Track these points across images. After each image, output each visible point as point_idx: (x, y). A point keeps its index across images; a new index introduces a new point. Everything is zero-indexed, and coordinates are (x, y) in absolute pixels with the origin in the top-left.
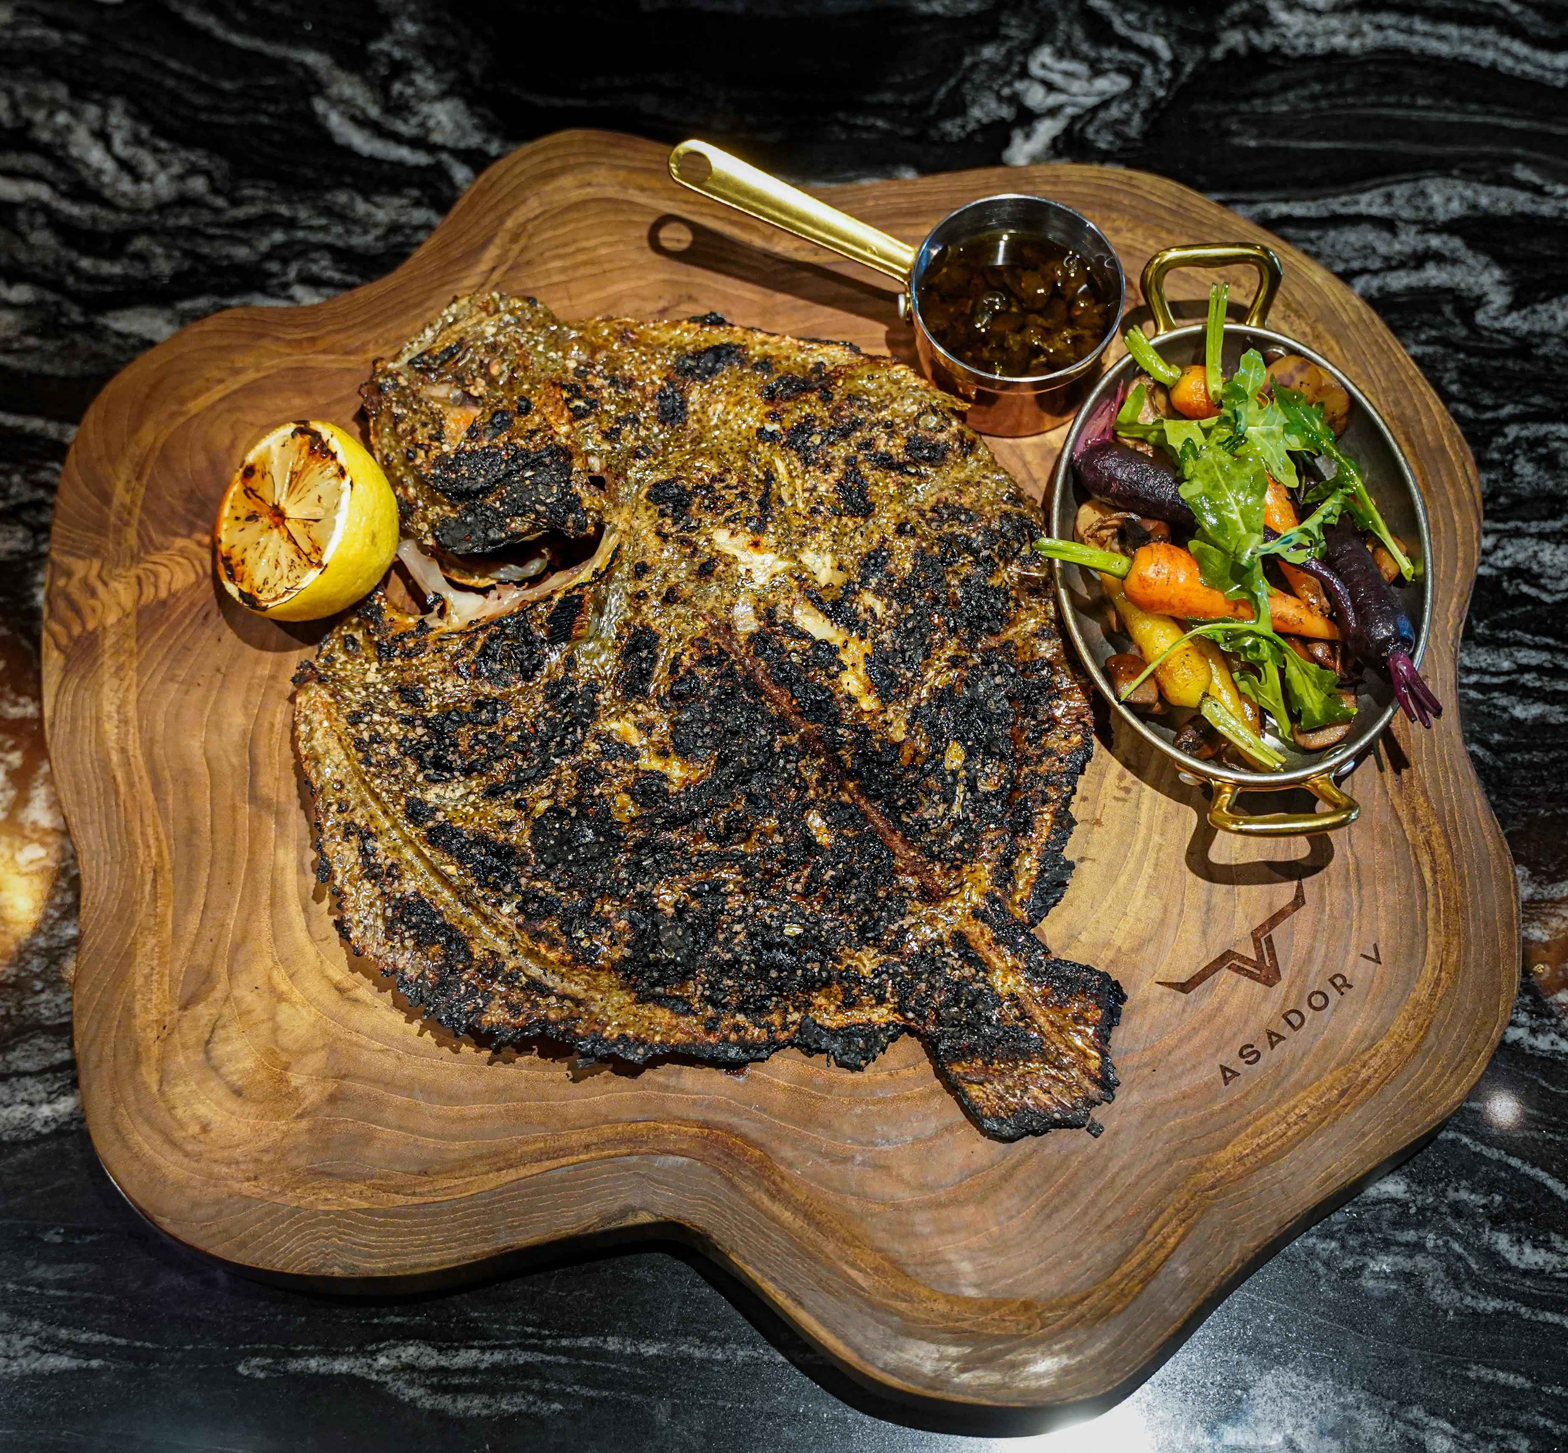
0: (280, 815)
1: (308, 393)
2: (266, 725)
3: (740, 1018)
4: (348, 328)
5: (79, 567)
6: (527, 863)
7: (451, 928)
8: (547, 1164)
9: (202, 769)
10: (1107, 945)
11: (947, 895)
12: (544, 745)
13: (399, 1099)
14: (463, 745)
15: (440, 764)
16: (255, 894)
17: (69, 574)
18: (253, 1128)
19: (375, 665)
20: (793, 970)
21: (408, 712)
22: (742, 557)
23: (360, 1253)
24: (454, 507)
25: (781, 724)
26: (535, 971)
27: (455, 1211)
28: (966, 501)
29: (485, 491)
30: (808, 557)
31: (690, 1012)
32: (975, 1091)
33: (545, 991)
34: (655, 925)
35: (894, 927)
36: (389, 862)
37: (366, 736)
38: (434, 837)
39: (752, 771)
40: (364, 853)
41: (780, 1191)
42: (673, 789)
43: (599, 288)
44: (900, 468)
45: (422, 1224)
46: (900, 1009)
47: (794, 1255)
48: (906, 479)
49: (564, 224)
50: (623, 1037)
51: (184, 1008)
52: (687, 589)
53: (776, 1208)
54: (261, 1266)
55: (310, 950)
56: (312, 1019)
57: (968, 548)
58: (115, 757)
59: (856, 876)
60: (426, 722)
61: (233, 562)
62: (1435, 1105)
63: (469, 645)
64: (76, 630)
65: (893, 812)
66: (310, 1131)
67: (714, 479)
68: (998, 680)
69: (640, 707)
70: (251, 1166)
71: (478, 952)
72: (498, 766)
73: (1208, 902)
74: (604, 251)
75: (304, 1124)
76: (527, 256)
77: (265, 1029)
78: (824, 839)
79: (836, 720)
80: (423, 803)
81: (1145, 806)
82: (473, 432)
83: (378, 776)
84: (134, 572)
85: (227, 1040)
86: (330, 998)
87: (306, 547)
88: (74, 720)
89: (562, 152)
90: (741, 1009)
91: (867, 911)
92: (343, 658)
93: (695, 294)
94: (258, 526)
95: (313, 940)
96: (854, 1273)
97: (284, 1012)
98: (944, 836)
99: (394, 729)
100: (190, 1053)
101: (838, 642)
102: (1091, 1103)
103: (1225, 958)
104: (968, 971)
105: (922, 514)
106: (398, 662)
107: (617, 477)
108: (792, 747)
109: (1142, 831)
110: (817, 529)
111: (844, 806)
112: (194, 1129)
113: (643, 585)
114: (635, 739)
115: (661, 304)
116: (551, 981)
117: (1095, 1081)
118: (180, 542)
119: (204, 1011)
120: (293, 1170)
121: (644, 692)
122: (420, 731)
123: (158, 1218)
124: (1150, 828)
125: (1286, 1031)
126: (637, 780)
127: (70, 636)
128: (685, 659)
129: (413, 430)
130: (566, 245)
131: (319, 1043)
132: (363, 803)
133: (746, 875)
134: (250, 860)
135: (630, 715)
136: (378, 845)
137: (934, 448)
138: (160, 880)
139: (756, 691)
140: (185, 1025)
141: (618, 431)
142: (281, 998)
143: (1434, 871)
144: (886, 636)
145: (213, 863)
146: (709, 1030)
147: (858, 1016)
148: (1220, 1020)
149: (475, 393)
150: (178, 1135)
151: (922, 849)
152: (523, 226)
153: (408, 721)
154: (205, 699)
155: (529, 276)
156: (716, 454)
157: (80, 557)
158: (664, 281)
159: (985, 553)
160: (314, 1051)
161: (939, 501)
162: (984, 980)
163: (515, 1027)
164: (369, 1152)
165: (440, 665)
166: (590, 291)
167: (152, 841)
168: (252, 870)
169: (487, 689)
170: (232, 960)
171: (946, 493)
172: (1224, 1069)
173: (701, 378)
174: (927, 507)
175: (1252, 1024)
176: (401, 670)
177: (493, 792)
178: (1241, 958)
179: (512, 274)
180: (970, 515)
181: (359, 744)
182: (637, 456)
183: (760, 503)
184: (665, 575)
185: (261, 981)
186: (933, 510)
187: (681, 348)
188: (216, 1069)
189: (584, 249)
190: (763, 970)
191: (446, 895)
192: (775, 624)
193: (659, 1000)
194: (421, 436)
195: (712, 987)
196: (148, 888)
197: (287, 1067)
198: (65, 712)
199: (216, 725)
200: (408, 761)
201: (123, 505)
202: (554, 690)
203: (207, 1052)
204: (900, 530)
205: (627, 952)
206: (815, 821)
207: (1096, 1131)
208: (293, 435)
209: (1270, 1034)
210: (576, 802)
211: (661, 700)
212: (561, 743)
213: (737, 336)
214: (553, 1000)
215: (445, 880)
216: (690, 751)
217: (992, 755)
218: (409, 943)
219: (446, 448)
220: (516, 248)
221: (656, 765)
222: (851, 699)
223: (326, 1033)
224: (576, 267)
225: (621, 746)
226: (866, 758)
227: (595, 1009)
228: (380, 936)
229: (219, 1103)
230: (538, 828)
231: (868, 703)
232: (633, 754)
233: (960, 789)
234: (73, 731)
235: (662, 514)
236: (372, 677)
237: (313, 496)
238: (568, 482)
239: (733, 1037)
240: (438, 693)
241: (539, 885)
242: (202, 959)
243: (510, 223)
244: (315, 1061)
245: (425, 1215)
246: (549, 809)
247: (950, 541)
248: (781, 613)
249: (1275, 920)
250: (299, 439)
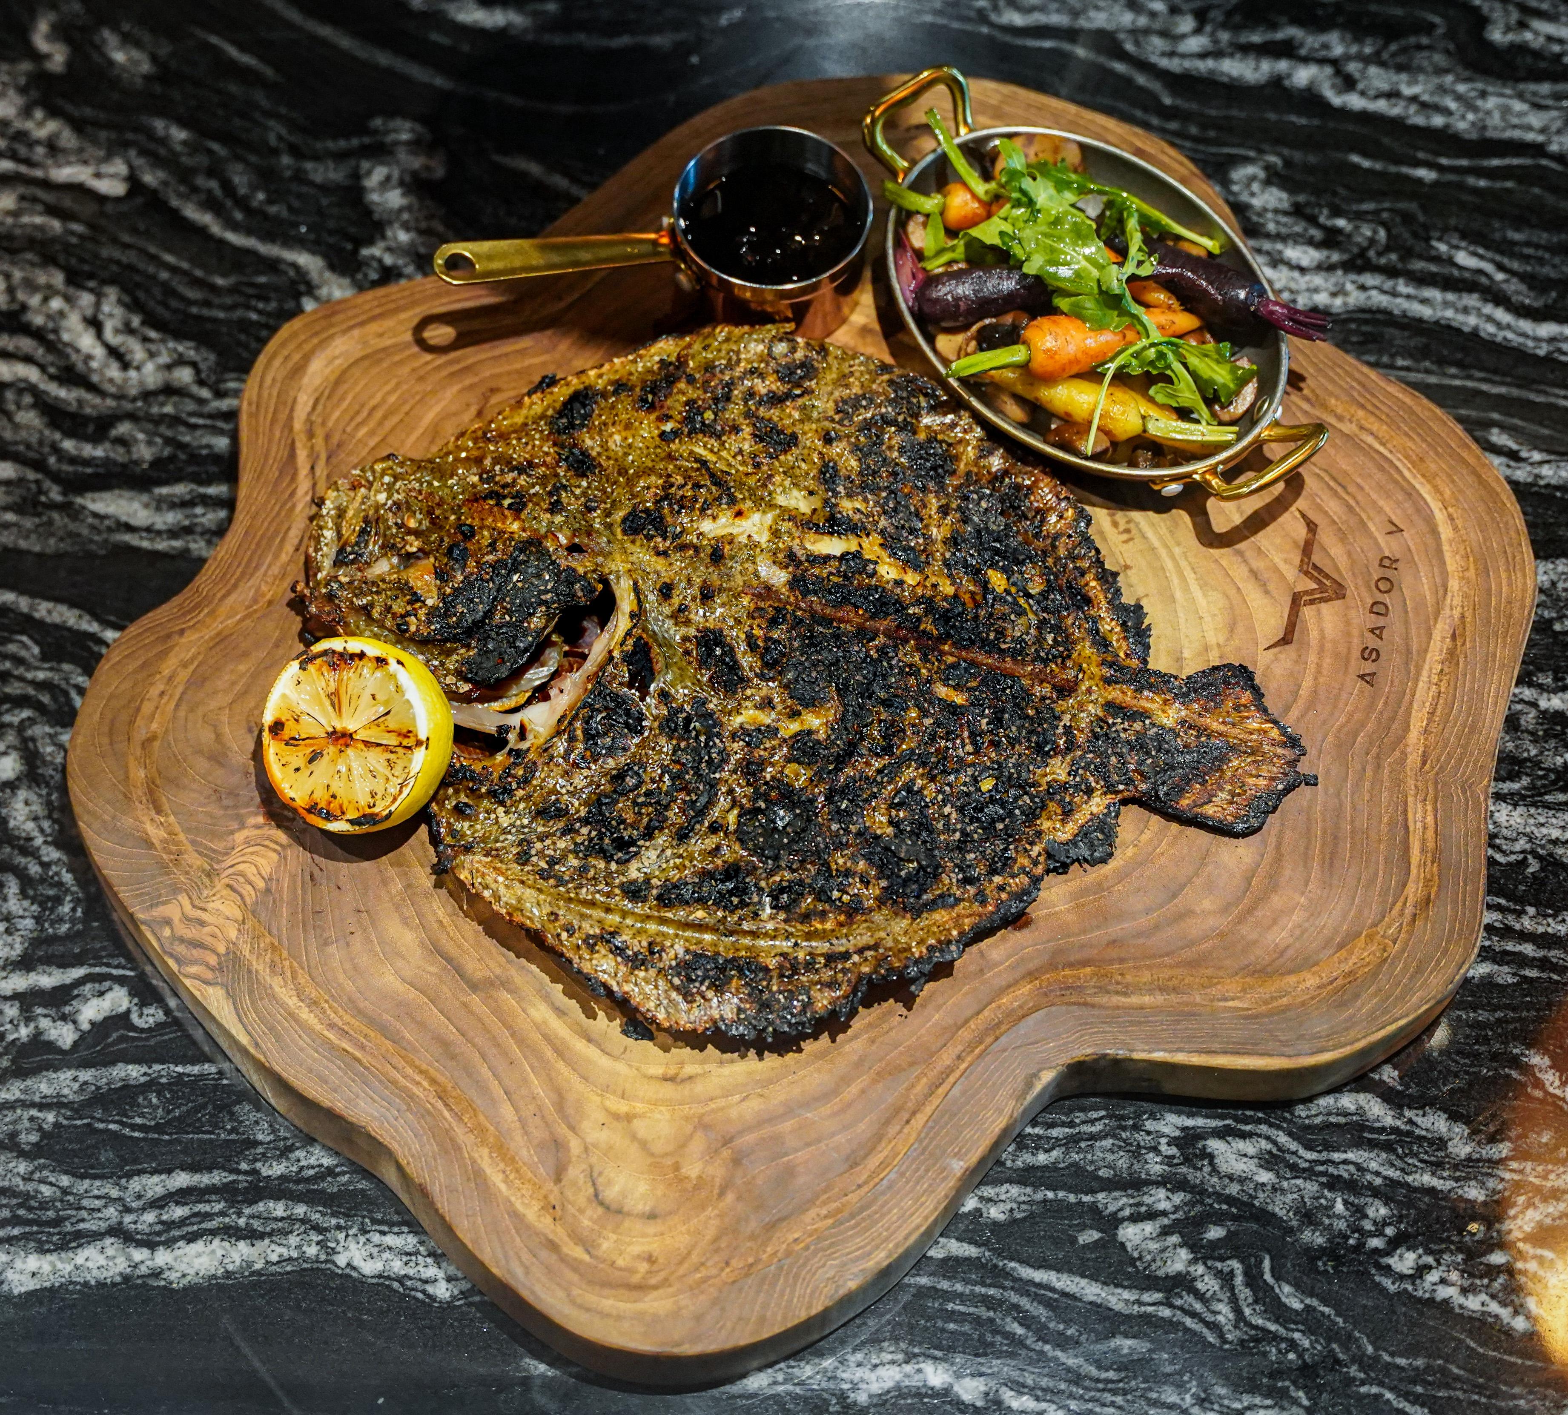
0: (506, 984)
1: (245, 654)
2: (436, 926)
3: (997, 879)
4: (235, 586)
5: (171, 911)
6: (755, 868)
7: (734, 959)
8: (941, 1091)
9: (413, 994)
10: (1206, 648)
11: (1076, 683)
12: (697, 770)
13: (787, 1125)
14: (629, 817)
15: (622, 844)
16: (540, 1057)
17: (168, 922)
18: (688, 1232)
19: (501, 810)
20: (1011, 814)
21: (561, 825)
22: (735, 531)
23: (858, 1259)
24: (468, 647)
25: (863, 634)
26: (821, 946)
27: (902, 1174)
28: (856, 390)
29: (489, 614)
30: (781, 500)
31: (958, 901)
32: (1209, 810)
33: (846, 956)
34: (887, 849)
35: (1060, 730)
36: (645, 944)
37: (543, 865)
38: (665, 900)
39: (870, 684)
40: (619, 951)
41: (1127, 986)
42: (822, 736)
43: (413, 429)
44: (788, 396)
45: (886, 1203)
46: (1110, 789)
47: (1178, 1022)
48: (800, 401)
49: (342, 399)
50: (931, 948)
51: (558, 1180)
52: (715, 579)
53: (1134, 1000)
54: (790, 1325)
55: (621, 1067)
56: (667, 1116)
57: (887, 421)
58: (330, 1035)
59: (1003, 711)
60: (585, 822)
61: (322, 804)
62: (1523, 599)
63: (572, 739)
64: (213, 960)
65: (991, 647)
66: (739, 1198)
67: (664, 488)
68: (984, 504)
69: (749, 692)
70: (716, 1258)
71: (772, 963)
72: (670, 814)
73: (1251, 571)
74: (392, 399)
75: (730, 1197)
76: (335, 440)
77: (634, 1150)
78: (959, 699)
79: (900, 606)
80: (633, 882)
81: (1150, 534)
82: (442, 575)
83: (580, 886)
84: (219, 886)
85: (610, 1183)
86: (668, 1090)
87: (393, 740)
88: (272, 1029)
89: (292, 346)
90: (993, 872)
91: (1031, 732)
92: (466, 825)
93: (493, 384)
94: (326, 759)
95: (616, 1058)
96: (1231, 1004)
97: (640, 1127)
98: (1040, 640)
99: (561, 845)
100: (589, 1212)
101: (854, 548)
102: (1293, 763)
103: (1296, 601)
104: (1137, 726)
105: (833, 420)
106: (520, 793)
107: (589, 534)
108: (885, 646)
109: (1163, 552)
110: (770, 477)
111: (955, 666)
112: (643, 1267)
113: (676, 601)
114: (766, 718)
115: (473, 410)
116: (841, 945)
117: (1284, 745)
118: (240, 837)
119: (575, 1172)
120: (752, 1237)
121: (742, 679)
122: (585, 831)
123: (676, 1351)
124: (1167, 546)
125: (1381, 622)
126: (792, 748)
127: (212, 969)
128: (757, 632)
129: (388, 609)
130: (358, 412)
131: (689, 1129)
132: (583, 916)
133: (924, 764)
134: (513, 1035)
135: (748, 704)
136: (624, 938)
137: (802, 365)
138: (451, 1101)
139: (827, 621)
140: (569, 1194)
141: (558, 502)
142: (629, 1118)
143: (1383, 444)
144: (883, 522)
145: (483, 1057)
146: (983, 903)
147: (1081, 817)
148: (1328, 646)
149: (414, 549)
150: (636, 1279)
151: (1033, 661)
152: (309, 422)
153: (568, 831)
154: (368, 940)
155: (350, 453)
156: (649, 471)
157: (164, 903)
158: (460, 391)
159: (900, 418)
160: (691, 1136)
161: (836, 403)
162: (1153, 725)
163: (846, 997)
164: (801, 1180)
165: (558, 771)
166: (408, 435)
167: (418, 1078)
168: (521, 1042)
169: (611, 763)
170: (565, 1118)
171: (837, 394)
172: (1362, 677)
173: (583, 425)
174: (831, 413)
175: (1355, 632)
176: (527, 798)
177: (682, 836)
178: (1306, 593)
179: (334, 461)
180: (867, 397)
181: (544, 875)
182: (590, 510)
183: (715, 484)
184: (689, 581)
185: (601, 1117)
186: (838, 412)
187: (543, 416)
188: (619, 1212)
189: (374, 408)
190: (989, 827)
191: (708, 937)
192: (801, 563)
193: (932, 906)
194: (399, 607)
195: (961, 870)
196: (446, 1114)
197: (677, 1167)
198: (259, 1029)
199: (393, 953)
200: (592, 861)
201: (164, 841)
202: (668, 726)
203: (601, 1203)
204: (828, 440)
205: (884, 883)
206: (942, 691)
207: (1312, 781)
208: (303, 668)
209: (1372, 631)
210: (757, 795)
211: (761, 676)
212: (710, 762)
213: (575, 384)
214: (856, 958)
215: (700, 927)
216: (814, 699)
217: (1022, 563)
218: (710, 994)
219: (430, 602)
220: (319, 441)
221: (794, 727)
222: (899, 583)
223: (687, 1119)
224: (380, 424)
225: (759, 730)
226: (945, 618)
227: (890, 944)
228: (684, 1006)
229: (644, 1235)
230: (741, 837)
231: (911, 578)
232: (772, 731)
233: (1022, 601)
234: (278, 1038)
235: (649, 538)
236: (505, 821)
237: (366, 697)
238: (553, 563)
239: (1004, 896)
240: (571, 794)
241: (777, 878)
242: (539, 1134)
243: (298, 425)
244: (698, 1144)
245: (883, 1193)
246: (740, 816)
247: (867, 426)
248: (800, 553)
249: (1307, 549)
250: (311, 668)
